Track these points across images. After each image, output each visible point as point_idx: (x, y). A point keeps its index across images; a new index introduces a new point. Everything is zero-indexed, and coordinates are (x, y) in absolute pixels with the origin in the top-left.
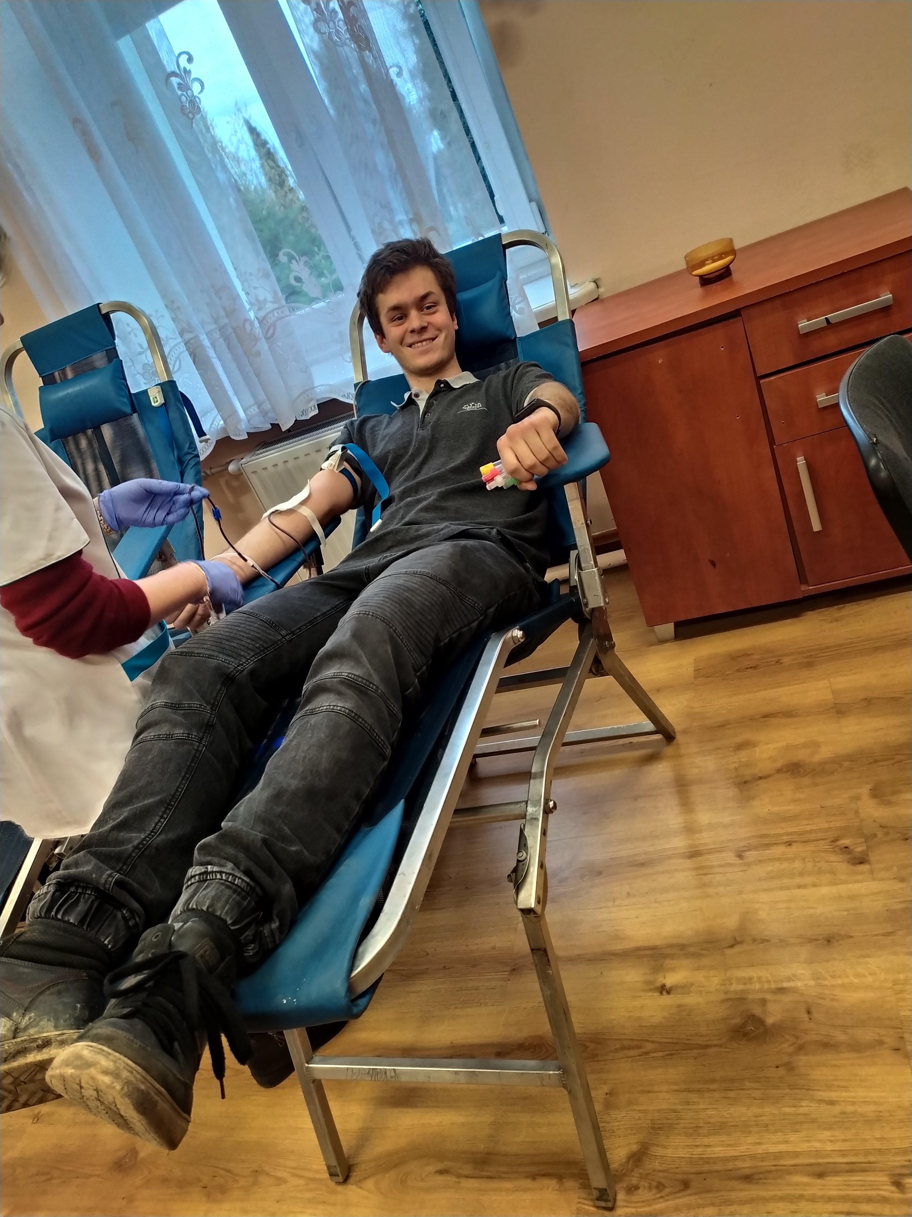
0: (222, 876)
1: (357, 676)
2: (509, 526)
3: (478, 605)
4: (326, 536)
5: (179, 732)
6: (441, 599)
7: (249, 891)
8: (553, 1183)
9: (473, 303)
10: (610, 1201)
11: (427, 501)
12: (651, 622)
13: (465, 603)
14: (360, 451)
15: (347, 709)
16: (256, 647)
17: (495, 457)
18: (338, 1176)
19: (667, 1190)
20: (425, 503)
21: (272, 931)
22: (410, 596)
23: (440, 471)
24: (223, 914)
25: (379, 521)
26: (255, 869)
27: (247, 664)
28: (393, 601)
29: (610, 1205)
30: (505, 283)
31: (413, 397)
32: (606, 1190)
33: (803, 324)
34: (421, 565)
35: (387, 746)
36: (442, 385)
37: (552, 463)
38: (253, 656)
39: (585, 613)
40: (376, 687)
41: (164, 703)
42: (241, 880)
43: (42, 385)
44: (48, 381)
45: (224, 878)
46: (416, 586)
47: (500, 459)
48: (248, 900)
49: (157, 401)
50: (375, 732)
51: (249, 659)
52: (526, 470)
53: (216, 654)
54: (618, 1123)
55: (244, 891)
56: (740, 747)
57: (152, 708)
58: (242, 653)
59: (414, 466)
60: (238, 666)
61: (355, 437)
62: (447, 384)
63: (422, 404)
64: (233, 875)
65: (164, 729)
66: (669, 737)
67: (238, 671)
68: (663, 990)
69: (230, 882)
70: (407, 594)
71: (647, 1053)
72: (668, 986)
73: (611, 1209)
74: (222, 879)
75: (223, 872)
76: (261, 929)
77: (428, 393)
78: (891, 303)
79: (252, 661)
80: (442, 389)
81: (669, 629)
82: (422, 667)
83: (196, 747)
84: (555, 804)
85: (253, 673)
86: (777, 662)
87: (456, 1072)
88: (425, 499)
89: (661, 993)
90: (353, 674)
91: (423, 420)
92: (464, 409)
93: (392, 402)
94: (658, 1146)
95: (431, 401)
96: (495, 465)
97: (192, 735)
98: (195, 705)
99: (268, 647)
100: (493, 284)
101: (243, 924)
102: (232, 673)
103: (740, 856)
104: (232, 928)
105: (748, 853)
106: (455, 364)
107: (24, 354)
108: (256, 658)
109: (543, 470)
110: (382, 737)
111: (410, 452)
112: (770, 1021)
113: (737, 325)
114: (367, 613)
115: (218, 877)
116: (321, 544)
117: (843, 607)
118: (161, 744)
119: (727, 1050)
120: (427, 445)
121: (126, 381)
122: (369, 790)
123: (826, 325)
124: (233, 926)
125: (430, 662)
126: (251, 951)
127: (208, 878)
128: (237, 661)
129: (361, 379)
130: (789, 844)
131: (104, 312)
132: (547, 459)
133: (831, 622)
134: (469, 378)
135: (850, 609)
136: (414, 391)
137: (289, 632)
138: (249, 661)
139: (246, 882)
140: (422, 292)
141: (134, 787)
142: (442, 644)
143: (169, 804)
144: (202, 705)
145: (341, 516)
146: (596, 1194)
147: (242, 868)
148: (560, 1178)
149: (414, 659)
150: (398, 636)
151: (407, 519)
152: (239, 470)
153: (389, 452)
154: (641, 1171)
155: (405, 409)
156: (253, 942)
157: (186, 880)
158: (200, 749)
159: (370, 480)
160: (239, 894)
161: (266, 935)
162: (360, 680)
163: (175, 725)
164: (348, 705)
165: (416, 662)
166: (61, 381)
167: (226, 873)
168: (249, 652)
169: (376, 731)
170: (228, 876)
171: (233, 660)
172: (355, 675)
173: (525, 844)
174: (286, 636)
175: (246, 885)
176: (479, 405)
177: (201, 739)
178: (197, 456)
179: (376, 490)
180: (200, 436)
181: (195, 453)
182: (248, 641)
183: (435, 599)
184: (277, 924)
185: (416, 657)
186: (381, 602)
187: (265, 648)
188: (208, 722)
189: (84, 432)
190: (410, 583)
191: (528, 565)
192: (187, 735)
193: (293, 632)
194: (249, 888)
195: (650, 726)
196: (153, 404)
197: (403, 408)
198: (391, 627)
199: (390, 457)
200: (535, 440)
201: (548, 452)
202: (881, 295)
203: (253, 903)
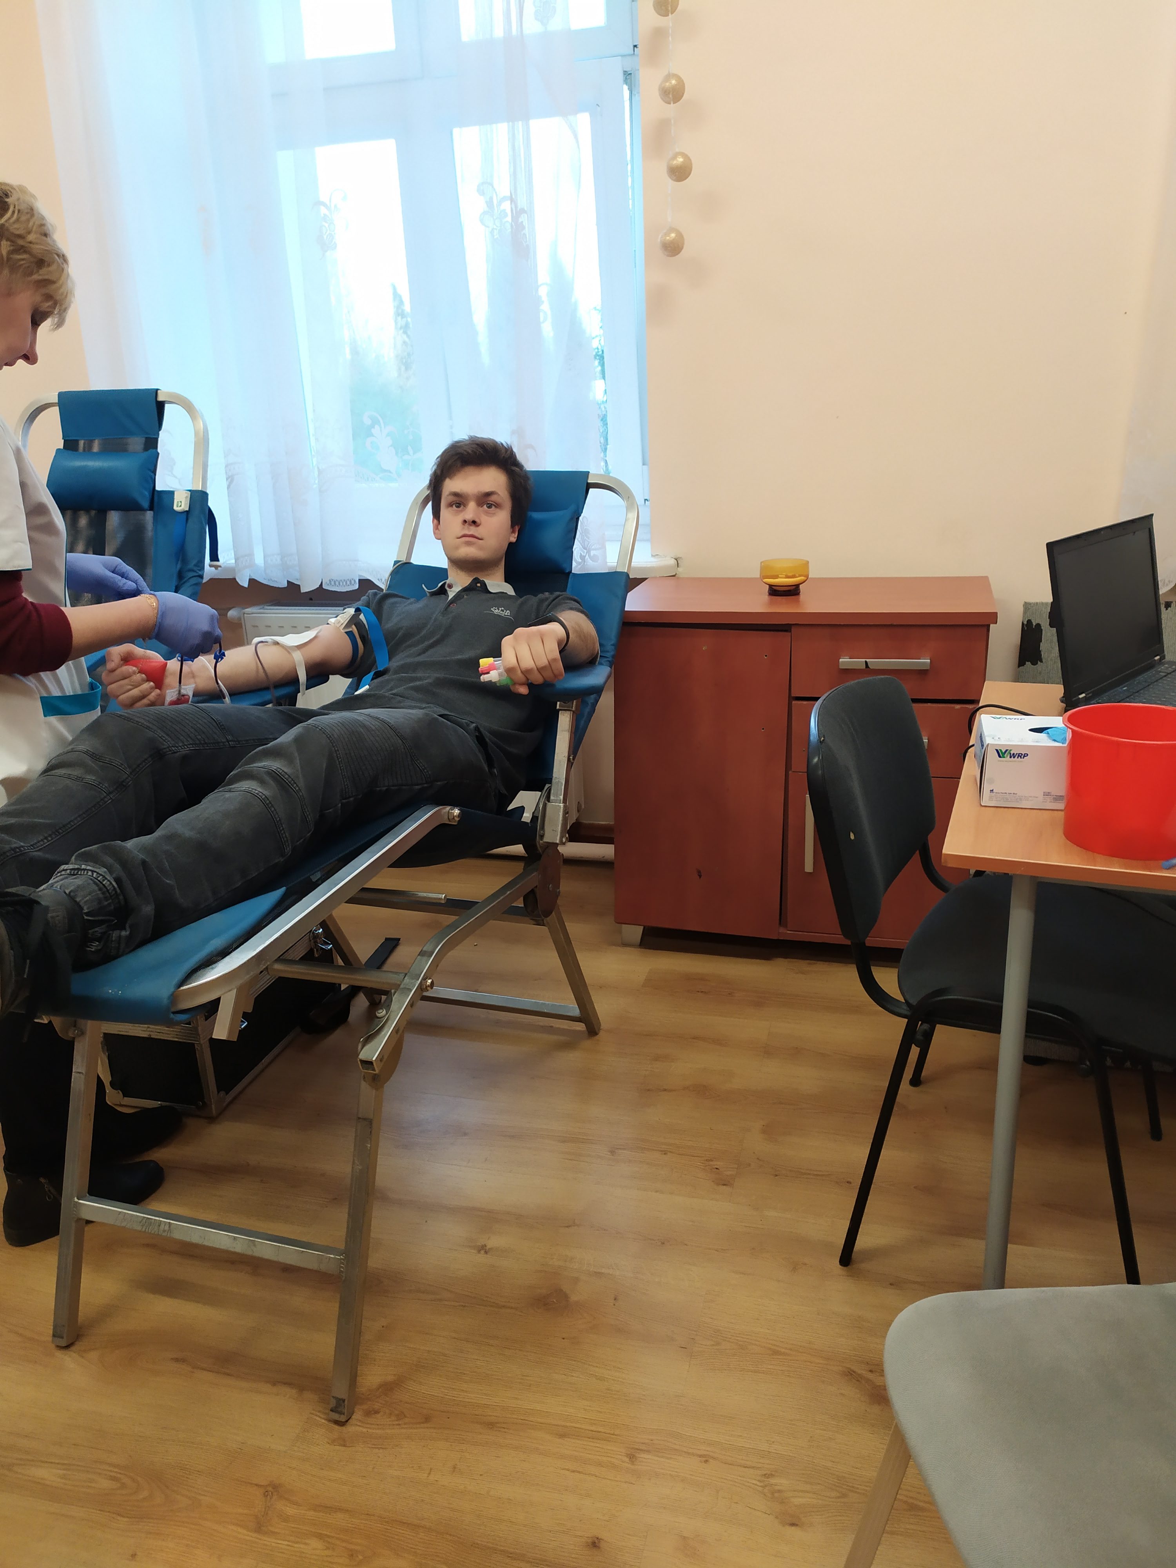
0: (93, 874)
1: (285, 772)
2: (493, 733)
3: (428, 772)
4: (308, 687)
5: (90, 778)
6: (392, 748)
7: (114, 895)
8: (294, 1392)
9: (540, 525)
10: (344, 1414)
11: (421, 683)
12: (621, 919)
13: (415, 764)
14: (374, 618)
15: (264, 795)
16: (197, 738)
17: (496, 652)
18: (62, 1338)
19: (406, 1420)
20: (418, 683)
21: (120, 937)
22: (364, 733)
23: (445, 659)
24: (83, 901)
25: (367, 687)
26: (125, 878)
27: (182, 749)
28: (345, 728)
29: (343, 1418)
30: (578, 519)
31: (446, 587)
32: (344, 1401)
33: (845, 661)
34: (386, 716)
35: (288, 845)
36: (479, 585)
37: (548, 675)
38: (191, 744)
39: (538, 846)
40: (299, 789)
41: (85, 750)
42: (109, 881)
43: (62, 447)
44: (70, 445)
45: (94, 876)
46: (374, 728)
47: (501, 657)
48: (108, 902)
49: (181, 506)
50: (282, 827)
51: (186, 745)
52: (521, 671)
53: (155, 728)
54: (383, 1354)
55: (109, 893)
56: (657, 1058)
57: (72, 751)
58: (182, 738)
59: (421, 647)
60: (173, 747)
61: (373, 605)
62: (484, 585)
63: (451, 594)
64: (104, 877)
65: (76, 772)
66: (593, 1030)
67: (170, 751)
68: (483, 1249)
69: (99, 881)
70: (361, 730)
71: (440, 1300)
72: (488, 1247)
73: (342, 1424)
74: (92, 876)
75: (95, 872)
76: (111, 932)
77: (462, 587)
78: (928, 668)
79: (188, 747)
80: (478, 588)
81: (635, 932)
82: (350, 797)
83: (102, 796)
84: (432, 983)
85: (185, 758)
86: (730, 994)
87: (235, 1238)
88: (420, 679)
89: (479, 1251)
90: (281, 770)
91: (447, 608)
92: (492, 611)
93: (423, 586)
94: (415, 1381)
95: (463, 593)
96: (495, 661)
97: (103, 785)
98: (116, 762)
99: (209, 744)
100: (565, 514)
101: (96, 918)
102: (164, 751)
103: (612, 1152)
104: (86, 917)
105: (620, 1151)
106: (500, 572)
107: (56, 409)
108: (193, 747)
109: (537, 679)
110: (287, 835)
111: (423, 633)
112: (574, 1298)
113: (784, 637)
114: (317, 726)
115: (89, 874)
116: (299, 692)
117: (814, 964)
118: (68, 782)
119: (521, 1314)
120: (442, 632)
121: (155, 475)
122: (256, 874)
123: (865, 667)
124: (86, 916)
125: (360, 797)
126: (95, 946)
127: (79, 873)
128: (173, 742)
129: (403, 559)
130: (665, 1153)
131: (160, 399)
132: (544, 668)
133: (797, 973)
134: (509, 590)
135: (820, 967)
136: (448, 581)
137: (236, 740)
138: (186, 747)
139: (113, 886)
140: (487, 489)
141: (27, 806)
142: (378, 789)
143: (57, 831)
144: (122, 765)
145: (331, 676)
146: (333, 1403)
147: (114, 875)
148: (301, 1389)
149: (345, 786)
150: (337, 757)
151: (394, 692)
152: (240, 619)
153: (401, 628)
154: (388, 1399)
155: (433, 596)
156: (99, 940)
157: (56, 872)
158: (106, 799)
159: (373, 652)
160: (103, 893)
161: (114, 939)
162: (287, 776)
163: (89, 770)
164: (266, 793)
165: (345, 789)
166: (84, 450)
167: (98, 873)
168: (189, 739)
169: (283, 825)
170: (98, 875)
171: (169, 739)
172: (283, 771)
173: (389, 1005)
174: (231, 741)
175: (112, 888)
176: (508, 613)
177: (110, 793)
178: (201, 577)
179: (375, 662)
180: (212, 560)
181: (200, 573)
182: (192, 730)
183: (386, 745)
184: (128, 933)
185: (347, 785)
186: (333, 724)
187: (206, 743)
188: (123, 781)
189: (87, 510)
190: (368, 723)
191: (495, 771)
192: (98, 783)
193: (239, 741)
194: (114, 892)
195: (574, 1010)
196: (175, 508)
197: (433, 594)
198: (334, 747)
199: (400, 634)
200: (538, 646)
201: (547, 663)
202: (921, 658)
203: (112, 907)
